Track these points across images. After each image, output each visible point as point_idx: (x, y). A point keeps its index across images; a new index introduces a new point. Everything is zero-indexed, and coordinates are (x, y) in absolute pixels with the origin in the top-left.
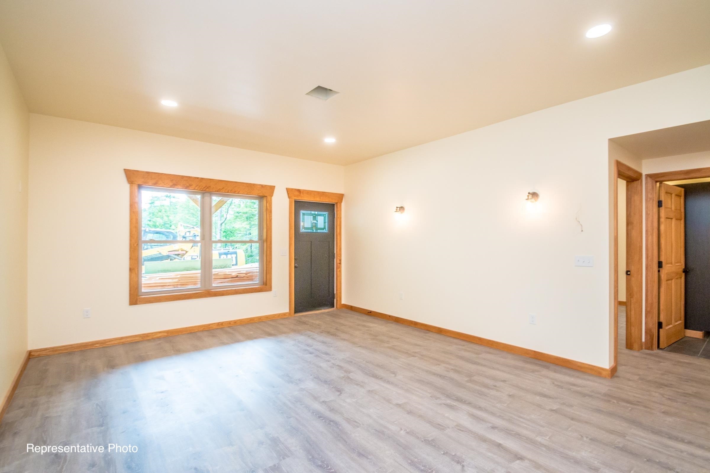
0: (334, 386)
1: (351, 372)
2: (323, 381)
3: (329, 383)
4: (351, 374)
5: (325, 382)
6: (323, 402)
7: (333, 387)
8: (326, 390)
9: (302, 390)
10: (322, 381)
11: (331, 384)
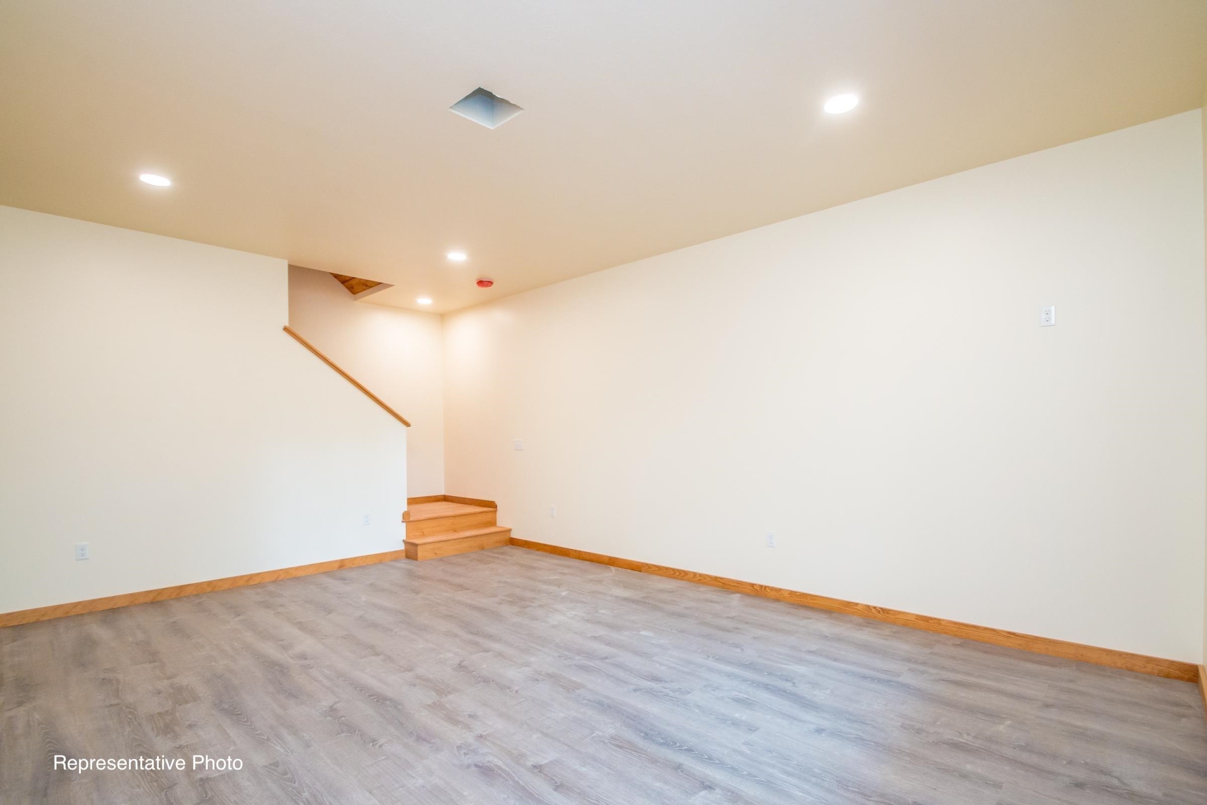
0: (469, 674)
1: (429, 705)
2: (491, 682)
3: (479, 679)
4: (430, 702)
5: (486, 681)
6: (488, 651)
7: (473, 671)
8: (485, 666)
9: (527, 665)
10: (493, 681)
11: (476, 678)
